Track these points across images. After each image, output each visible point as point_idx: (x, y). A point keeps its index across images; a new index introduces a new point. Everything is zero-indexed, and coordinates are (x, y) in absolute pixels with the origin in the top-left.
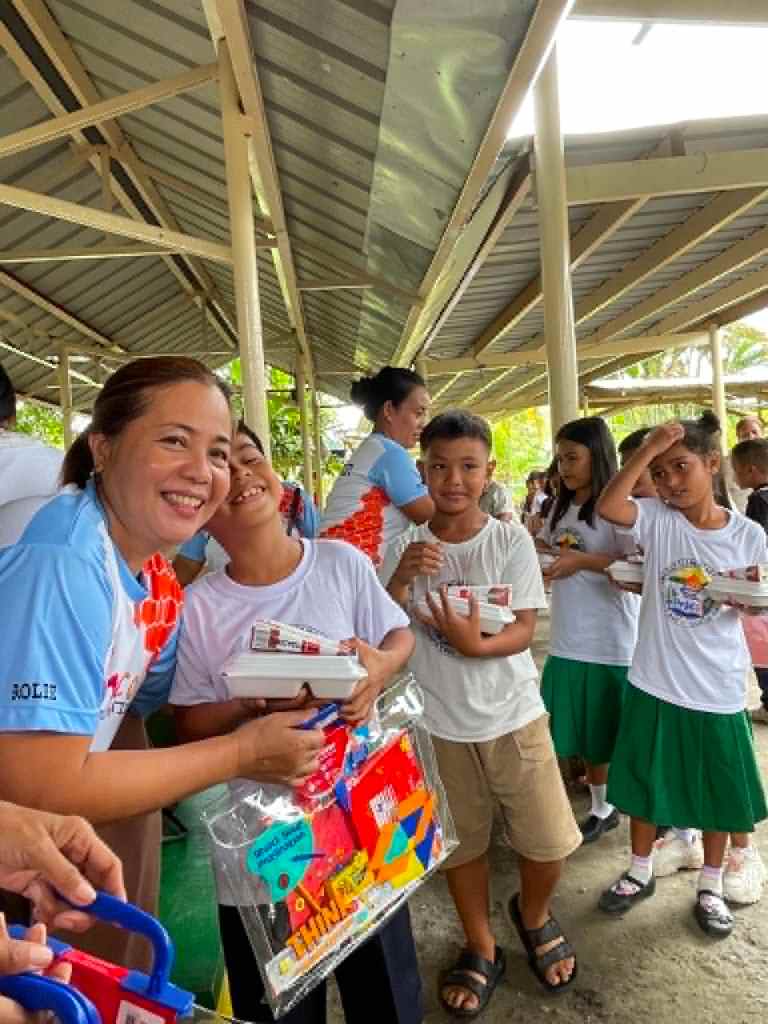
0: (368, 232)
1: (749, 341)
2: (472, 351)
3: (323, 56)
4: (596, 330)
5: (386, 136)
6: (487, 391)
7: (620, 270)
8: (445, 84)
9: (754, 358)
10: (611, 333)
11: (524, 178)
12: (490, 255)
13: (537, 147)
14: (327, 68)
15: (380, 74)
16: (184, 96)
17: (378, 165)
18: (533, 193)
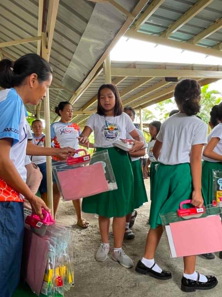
0: (64, 76)
1: (148, 114)
2: (81, 109)
3: (63, 38)
5: (75, 57)
8: (91, 49)
9: (149, 118)
11: (101, 68)
12: (91, 85)
14: (63, 40)
15: (77, 45)
16: (30, 43)
17: (71, 62)
18: (103, 72)
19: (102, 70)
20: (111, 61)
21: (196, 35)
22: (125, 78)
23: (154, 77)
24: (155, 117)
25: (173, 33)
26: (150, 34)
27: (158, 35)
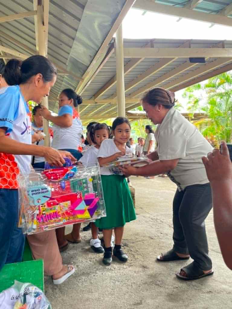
0: (69, 59)
2: (93, 98)
3: (63, 12)
4: (130, 94)
5: (78, 35)
6: (96, 112)
7: (137, 77)
8: (96, 25)
10: (134, 96)
11: (112, 49)
12: (102, 69)
13: (116, 41)
14: (64, 15)
15: (79, 20)
17: (75, 42)
18: (115, 53)
19: (113, 51)
20: (124, 39)
21: (228, 4)
22: (140, 61)
23: (177, 57)
24: (181, 106)
25: (199, 3)
26: (172, 5)
27: (182, 6)
